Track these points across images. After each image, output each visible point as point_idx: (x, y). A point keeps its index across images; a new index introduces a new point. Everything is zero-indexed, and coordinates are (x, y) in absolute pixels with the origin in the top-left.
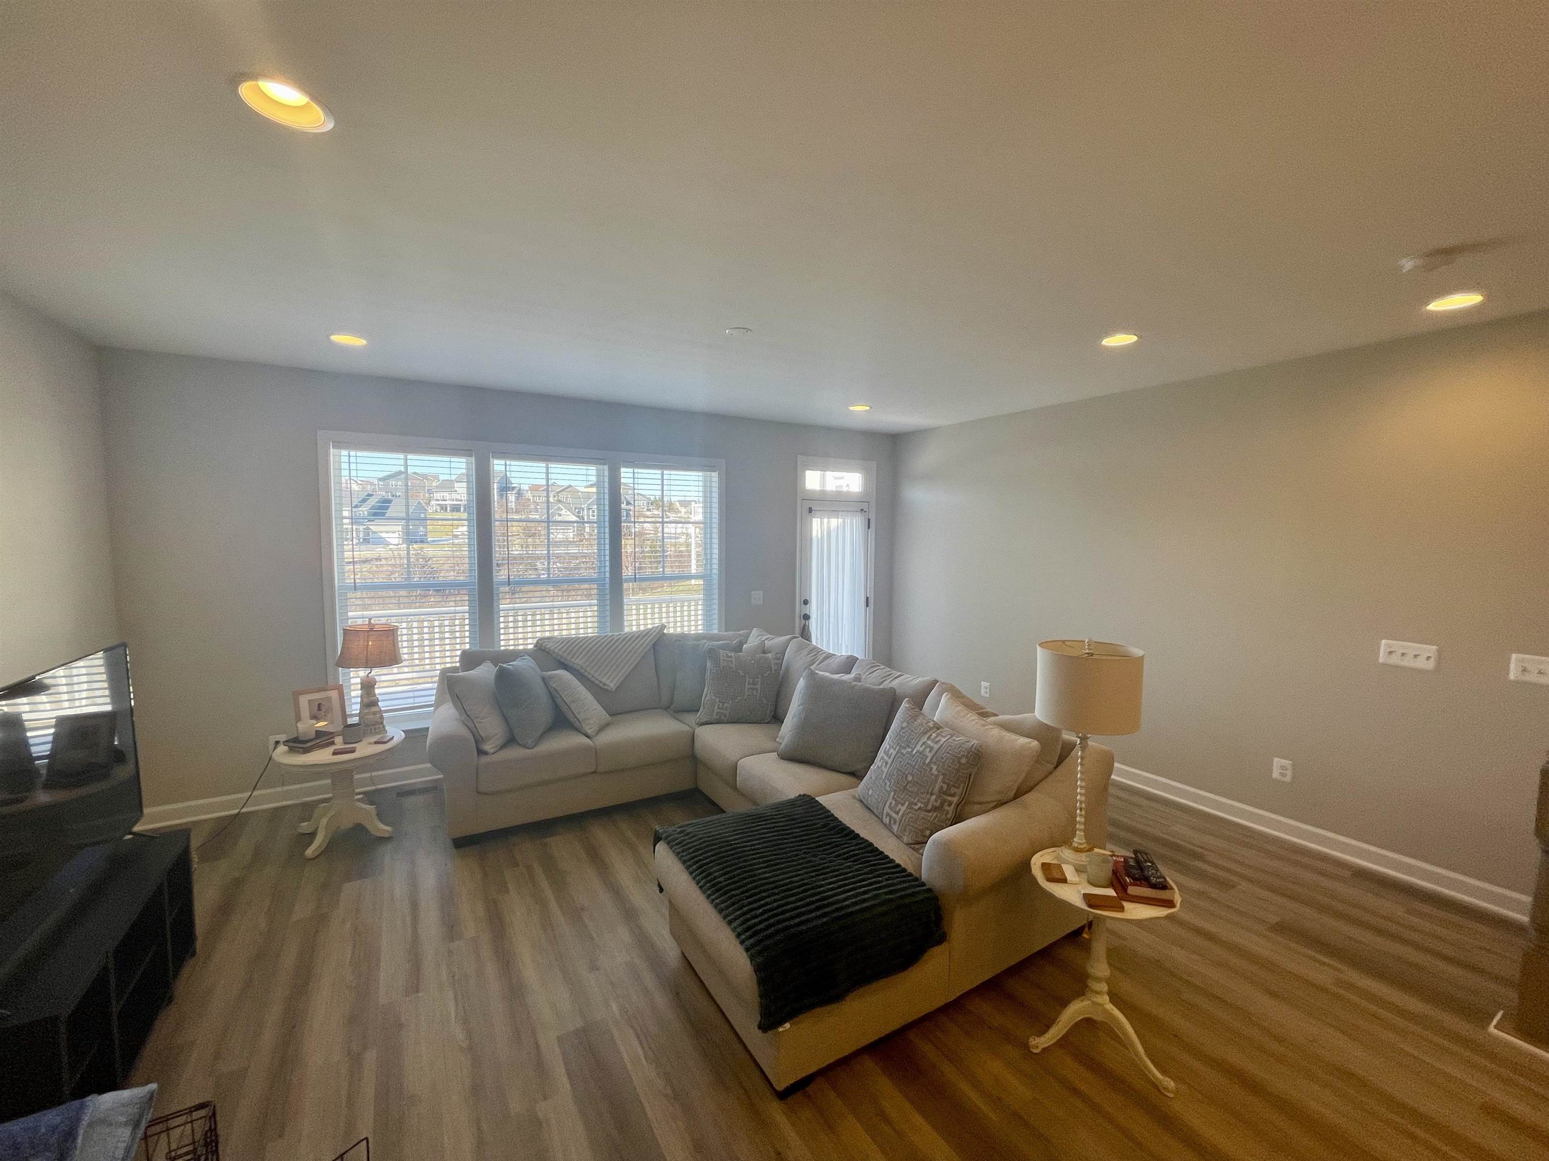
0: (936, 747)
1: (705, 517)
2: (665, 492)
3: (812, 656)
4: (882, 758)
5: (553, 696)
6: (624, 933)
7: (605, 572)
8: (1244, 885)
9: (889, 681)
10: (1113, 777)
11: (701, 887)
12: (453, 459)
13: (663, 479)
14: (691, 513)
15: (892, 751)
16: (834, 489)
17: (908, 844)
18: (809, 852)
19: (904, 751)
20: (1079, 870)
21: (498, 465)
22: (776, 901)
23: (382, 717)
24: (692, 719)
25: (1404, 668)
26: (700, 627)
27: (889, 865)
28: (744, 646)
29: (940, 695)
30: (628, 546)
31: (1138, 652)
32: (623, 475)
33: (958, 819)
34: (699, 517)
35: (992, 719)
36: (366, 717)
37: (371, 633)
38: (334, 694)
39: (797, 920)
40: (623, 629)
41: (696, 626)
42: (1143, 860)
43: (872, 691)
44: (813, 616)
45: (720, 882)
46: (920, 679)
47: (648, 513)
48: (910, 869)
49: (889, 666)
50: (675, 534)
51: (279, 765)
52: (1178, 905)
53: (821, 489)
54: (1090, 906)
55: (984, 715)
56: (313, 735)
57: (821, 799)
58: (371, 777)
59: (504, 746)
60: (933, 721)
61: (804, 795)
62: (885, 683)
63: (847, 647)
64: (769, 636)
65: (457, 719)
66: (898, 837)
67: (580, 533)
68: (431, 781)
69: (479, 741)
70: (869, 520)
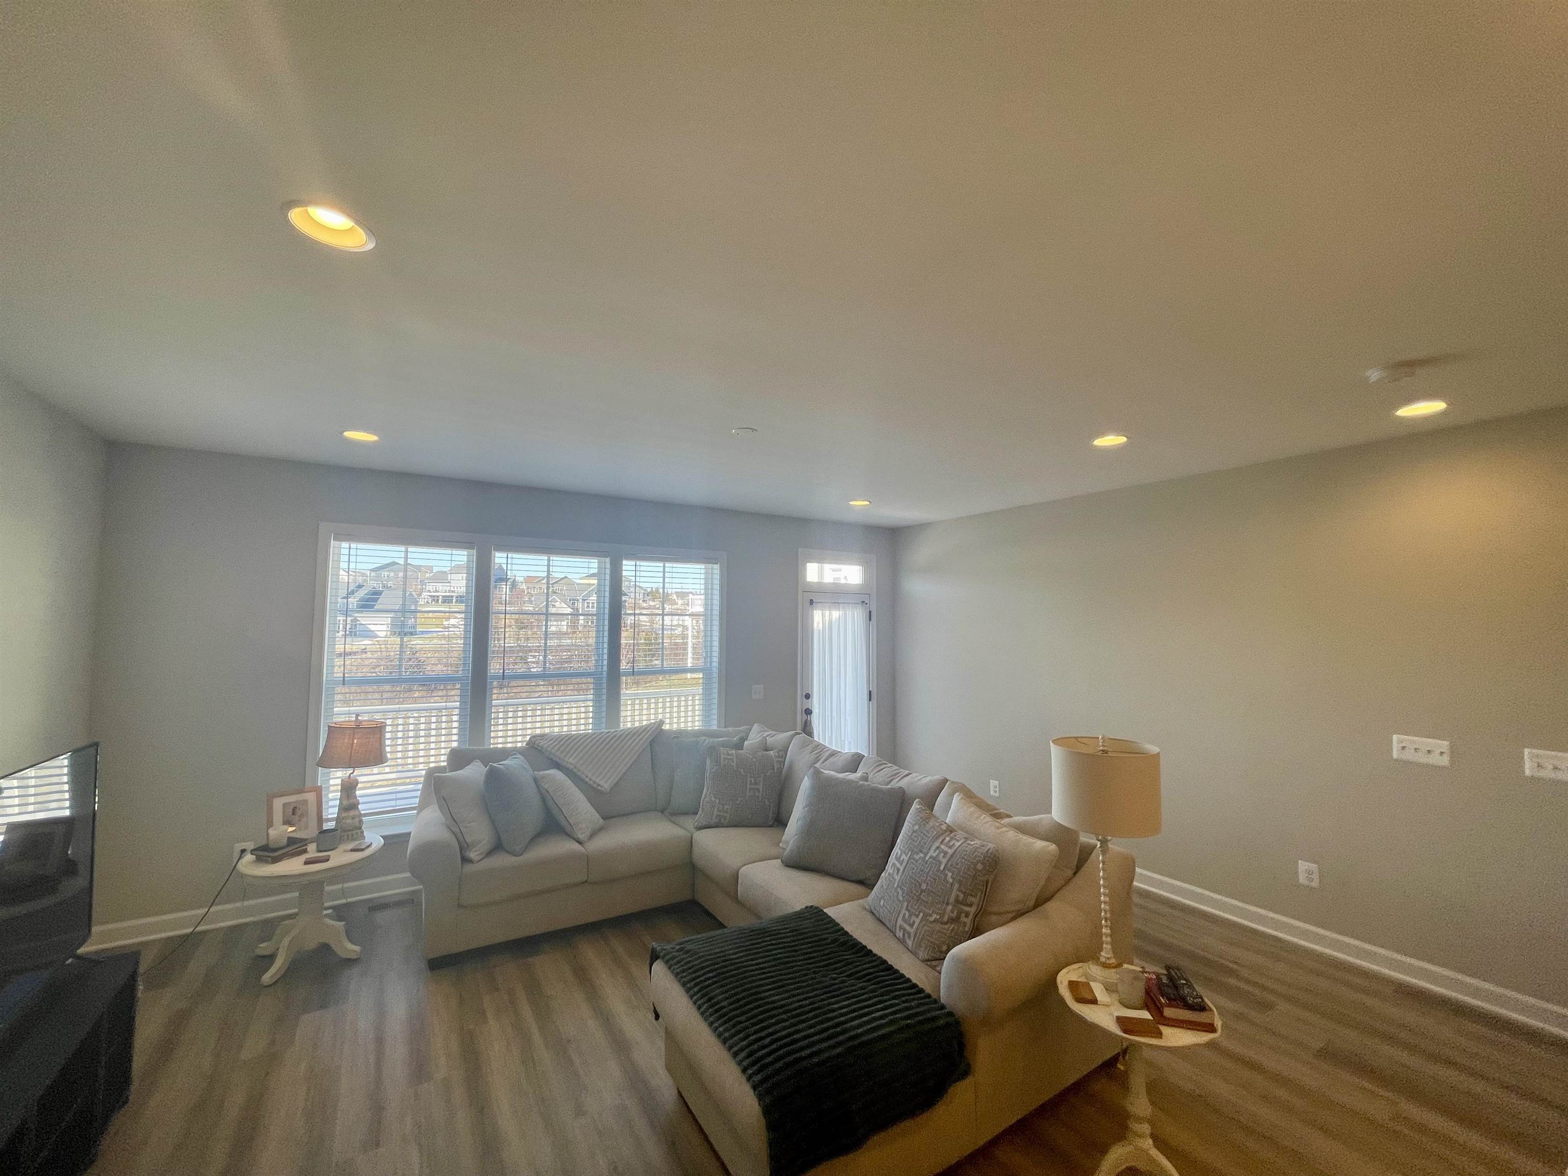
0: (950, 851)
1: (706, 610)
2: (666, 584)
3: (816, 754)
4: (894, 864)
5: (544, 797)
6: (614, 1069)
7: (602, 666)
8: (1283, 1006)
9: (898, 779)
10: (1135, 883)
11: (702, 1014)
12: (454, 552)
13: (664, 572)
14: (688, 605)
15: (904, 856)
16: (832, 582)
17: (925, 961)
18: (820, 971)
19: (917, 857)
20: (1110, 988)
21: (499, 558)
22: (785, 1028)
23: (361, 822)
24: (690, 823)
25: (1418, 765)
26: (697, 723)
27: (905, 985)
28: (746, 743)
29: (951, 795)
30: (625, 638)
31: (1153, 749)
32: (624, 568)
33: (976, 931)
34: (699, 609)
35: (1006, 821)
36: (344, 821)
37: (358, 730)
38: (311, 797)
39: (808, 1052)
40: (619, 725)
41: (693, 722)
42: (1176, 977)
43: (881, 791)
44: (816, 711)
45: (724, 1007)
46: (929, 778)
47: (644, 605)
48: (928, 990)
49: (895, 763)
50: (671, 626)
51: (242, 876)
52: (1219, 1030)
53: (820, 581)
54: (1125, 1032)
55: (997, 816)
56: (285, 841)
57: (830, 911)
58: (342, 889)
59: (489, 853)
60: (946, 823)
61: (812, 907)
62: (892, 782)
63: (850, 743)
64: (771, 732)
65: (442, 824)
66: (914, 953)
67: (574, 625)
68: (406, 893)
69: (463, 847)
70: (870, 612)
